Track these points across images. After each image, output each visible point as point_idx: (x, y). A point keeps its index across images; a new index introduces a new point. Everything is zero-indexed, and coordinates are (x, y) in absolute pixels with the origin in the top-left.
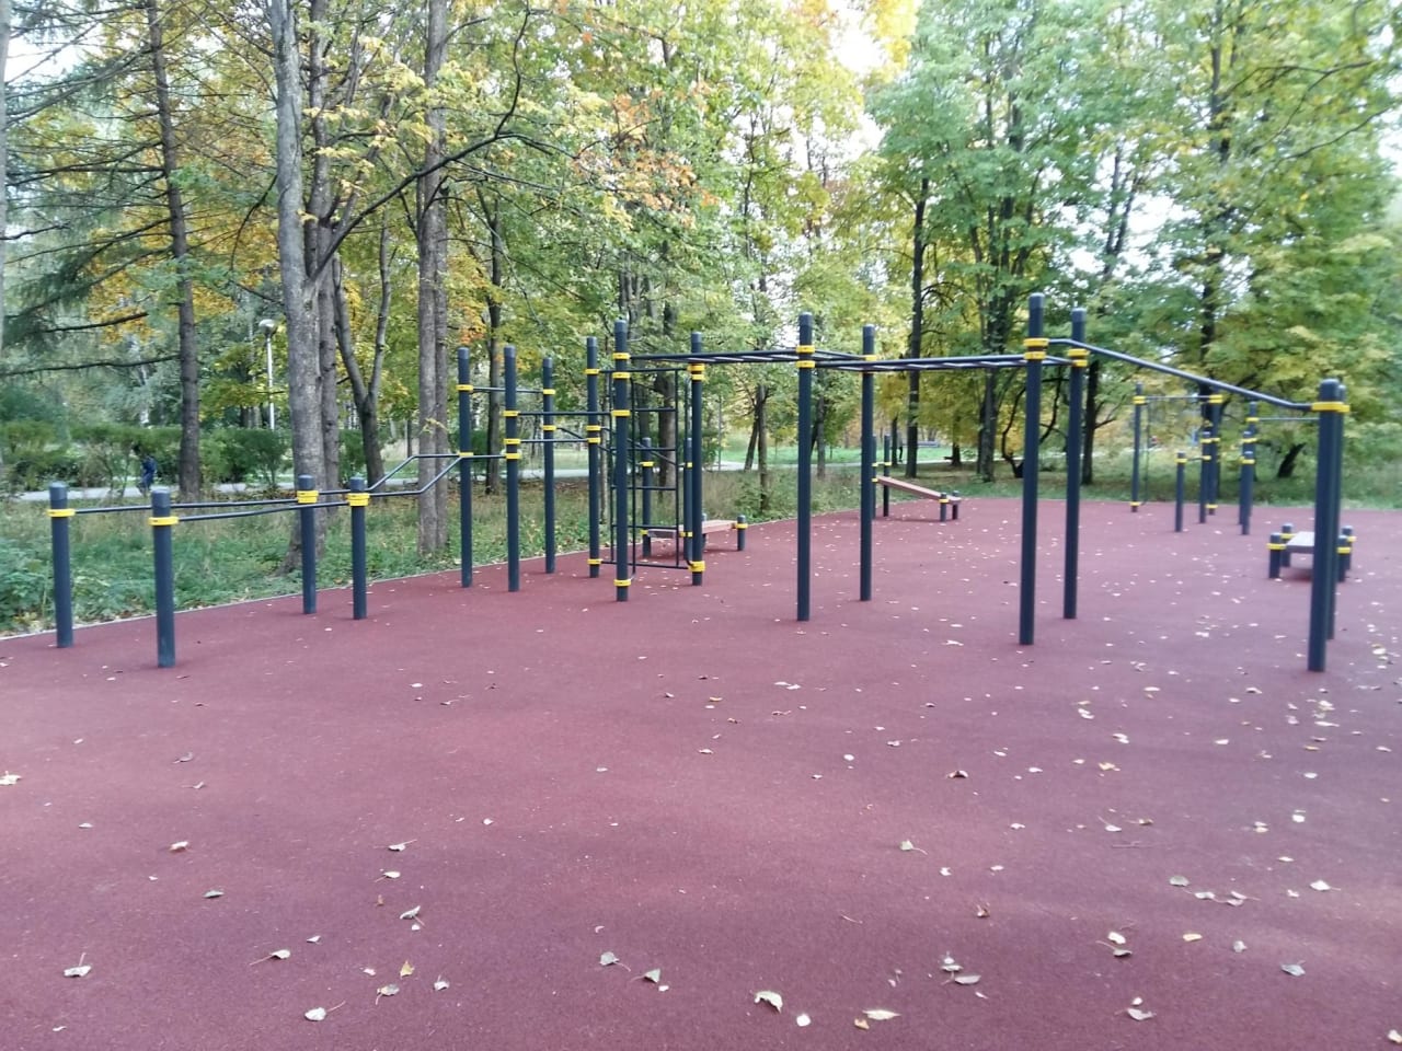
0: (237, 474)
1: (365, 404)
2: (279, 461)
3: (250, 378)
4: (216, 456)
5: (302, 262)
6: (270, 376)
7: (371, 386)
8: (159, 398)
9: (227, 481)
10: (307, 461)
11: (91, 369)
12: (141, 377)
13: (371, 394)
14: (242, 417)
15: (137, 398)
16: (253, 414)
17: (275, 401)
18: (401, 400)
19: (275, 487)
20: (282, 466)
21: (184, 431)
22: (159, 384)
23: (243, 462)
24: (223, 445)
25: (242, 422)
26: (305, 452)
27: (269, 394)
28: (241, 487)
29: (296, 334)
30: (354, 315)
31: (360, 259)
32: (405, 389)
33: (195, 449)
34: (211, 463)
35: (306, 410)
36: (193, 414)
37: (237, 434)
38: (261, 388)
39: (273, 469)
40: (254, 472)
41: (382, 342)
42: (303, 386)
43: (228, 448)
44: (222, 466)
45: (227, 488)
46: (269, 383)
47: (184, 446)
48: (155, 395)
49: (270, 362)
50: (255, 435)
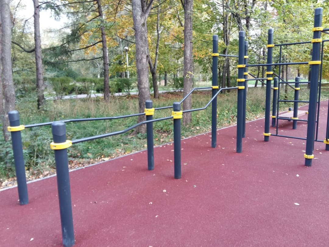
0: (120, 91)
1: (153, 70)
2: (131, 87)
3: (122, 64)
4: (114, 86)
5: (141, 6)
6: (127, 63)
7: (155, 65)
8: (102, 71)
9: (117, 92)
10: (143, 90)
11: (80, 61)
12: (98, 66)
13: (154, 67)
14: (121, 75)
15: (96, 71)
16: (123, 74)
17: (129, 70)
18: (162, 69)
19: (129, 94)
20: (131, 88)
21: (105, 79)
22: (101, 67)
23: (121, 88)
24: (116, 83)
25: (121, 76)
26: (143, 86)
27: (127, 68)
28: (121, 94)
29: (138, 37)
30: (149, 45)
31: (150, 29)
32: (163, 66)
33: (108, 84)
34: (113, 88)
35: (143, 69)
36: (107, 74)
37: (119, 79)
38: (125, 66)
39: (129, 89)
40: (124, 90)
41: (158, 52)
42: (142, 59)
43: (117, 84)
44: (116, 88)
45: (117, 94)
46: (127, 65)
47: (105, 83)
48: (101, 70)
49: (127, 59)
50: (124, 80)
